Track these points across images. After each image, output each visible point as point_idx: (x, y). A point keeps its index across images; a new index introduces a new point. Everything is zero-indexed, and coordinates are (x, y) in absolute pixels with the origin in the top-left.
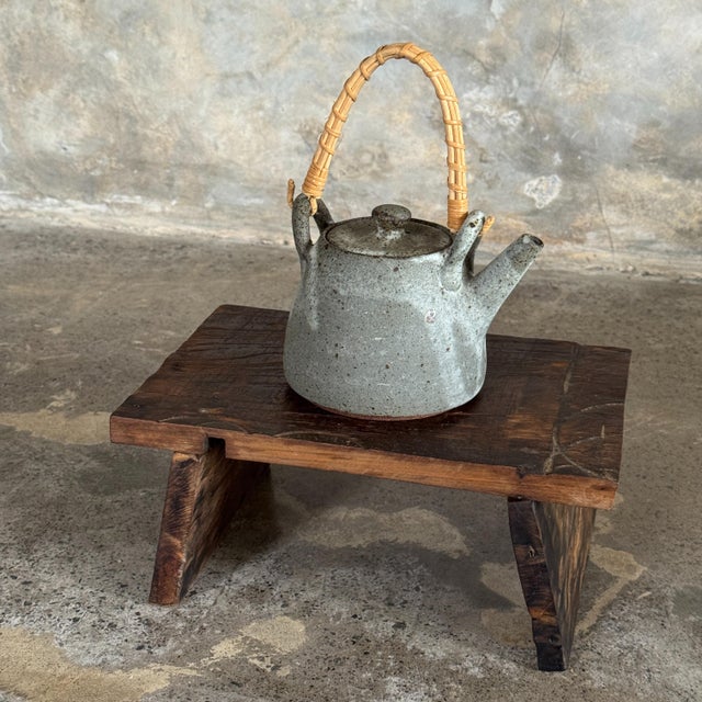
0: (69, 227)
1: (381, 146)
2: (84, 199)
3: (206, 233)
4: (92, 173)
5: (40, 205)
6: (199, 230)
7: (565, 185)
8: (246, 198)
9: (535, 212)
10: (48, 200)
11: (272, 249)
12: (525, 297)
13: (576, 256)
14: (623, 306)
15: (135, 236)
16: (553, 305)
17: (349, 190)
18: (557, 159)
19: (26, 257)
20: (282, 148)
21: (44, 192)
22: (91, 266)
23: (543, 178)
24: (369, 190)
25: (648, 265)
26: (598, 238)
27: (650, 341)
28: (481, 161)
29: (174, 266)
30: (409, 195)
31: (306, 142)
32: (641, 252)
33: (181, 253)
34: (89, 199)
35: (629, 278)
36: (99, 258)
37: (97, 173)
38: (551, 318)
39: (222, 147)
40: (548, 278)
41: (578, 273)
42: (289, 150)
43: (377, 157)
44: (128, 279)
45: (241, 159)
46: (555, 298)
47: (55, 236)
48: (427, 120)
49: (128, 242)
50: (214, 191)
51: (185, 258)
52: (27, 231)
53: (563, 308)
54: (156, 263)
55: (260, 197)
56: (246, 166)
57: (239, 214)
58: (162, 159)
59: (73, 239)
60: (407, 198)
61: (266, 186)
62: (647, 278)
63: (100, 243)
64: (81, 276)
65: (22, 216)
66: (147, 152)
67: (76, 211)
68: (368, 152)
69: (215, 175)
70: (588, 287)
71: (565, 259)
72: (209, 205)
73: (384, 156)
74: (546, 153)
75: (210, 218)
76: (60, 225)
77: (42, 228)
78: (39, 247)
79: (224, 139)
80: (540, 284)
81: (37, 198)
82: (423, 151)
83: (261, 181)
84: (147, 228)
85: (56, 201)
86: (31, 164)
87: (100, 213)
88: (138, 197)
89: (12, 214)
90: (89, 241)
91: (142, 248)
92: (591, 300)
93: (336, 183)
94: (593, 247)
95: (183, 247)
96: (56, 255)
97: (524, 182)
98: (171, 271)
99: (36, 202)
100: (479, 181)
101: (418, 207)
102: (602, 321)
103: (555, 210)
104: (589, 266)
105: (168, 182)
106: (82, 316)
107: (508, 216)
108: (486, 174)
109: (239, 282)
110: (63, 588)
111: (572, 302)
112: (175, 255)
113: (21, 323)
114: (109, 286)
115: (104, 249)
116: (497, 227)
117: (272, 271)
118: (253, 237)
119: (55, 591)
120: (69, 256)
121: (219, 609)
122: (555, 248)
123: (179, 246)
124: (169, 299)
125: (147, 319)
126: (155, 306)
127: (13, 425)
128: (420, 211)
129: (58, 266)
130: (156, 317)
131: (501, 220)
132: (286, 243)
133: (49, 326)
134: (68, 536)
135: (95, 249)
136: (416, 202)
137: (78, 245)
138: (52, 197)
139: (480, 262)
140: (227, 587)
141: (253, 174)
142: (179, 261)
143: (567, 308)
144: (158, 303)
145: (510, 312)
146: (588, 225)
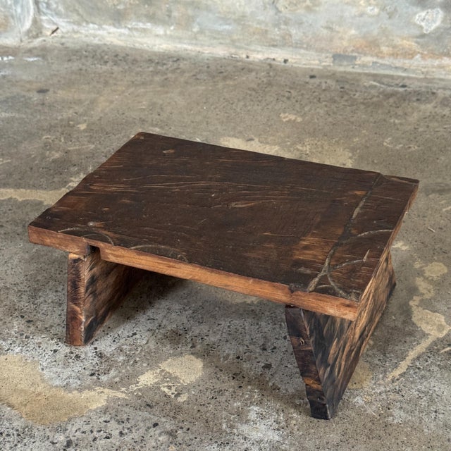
0: (105, 44)
2: (114, 25)
3: (193, 49)
4: (118, 7)
5: (86, 29)
6: (189, 47)
7: (445, 16)
8: (220, 25)
9: (423, 36)
10: (91, 25)
11: (238, 61)
12: (410, 101)
15: (147, 52)
16: (429, 107)
17: (290, 19)
19: (74, 68)
21: (87, 20)
23: (430, 10)
24: (304, 19)
29: (169, 75)
30: (332, 23)
33: (176, 65)
34: (117, 25)
36: (121, 69)
37: (121, 7)
38: (425, 118)
40: (430, 85)
44: (137, 85)
46: (432, 101)
47: (95, 51)
49: (142, 56)
50: (198, 20)
51: (179, 68)
52: (78, 47)
53: (436, 109)
54: (156, 73)
55: (229, 24)
56: (219, 2)
59: (106, 54)
60: (331, 26)
61: (233, 17)
63: (124, 57)
64: (106, 83)
65: (75, 36)
67: (109, 33)
69: (199, 8)
71: (445, 70)
72: (196, 29)
75: (196, 39)
76: (100, 43)
77: (88, 45)
78: (83, 60)
80: (423, 90)
81: (84, 24)
83: (229, 13)
84: (155, 45)
85: (96, 26)
86: (79, 1)
87: (124, 34)
88: (149, 24)
89: (69, 34)
90: (116, 56)
91: (151, 61)
93: (281, 15)
95: (178, 60)
96: (93, 66)
97: (415, 14)
98: (166, 79)
99: (84, 27)
100: (382, 13)
101: (338, 32)
103: (437, 34)
105: (167, 13)
106: (102, 115)
107: (403, 39)
108: (388, 8)
109: (210, 88)
110: (51, 326)
111: (444, 105)
112: (171, 66)
113: (62, 120)
114: (123, 92)
115: (125, 61)
116: (394, 47)
117: (235, 80)
118: (225, 52)
119: (46, 328)
120: (101, 68)
121: (148, 347)
122: (437, 63)
123: (175, 59)
124: (161, 102)
125: (144, 118)
126: (151, 108)
127: (43, 200)
128: (340, 35)
129: (93, 75)
130: (150, 116)
131: (398, 41)
132: (248, 57)
133: (79, 123)
134: (62, 287)
135: (119, 62)
136: (337, 28)
137: (108, 59)
138: (93, 23)
139: (382, 72)
140: (157, 331)
141: (224, 8)
142: (173, 71)
143: (439, 110)
144: (153, 105)
145: (396, 113)
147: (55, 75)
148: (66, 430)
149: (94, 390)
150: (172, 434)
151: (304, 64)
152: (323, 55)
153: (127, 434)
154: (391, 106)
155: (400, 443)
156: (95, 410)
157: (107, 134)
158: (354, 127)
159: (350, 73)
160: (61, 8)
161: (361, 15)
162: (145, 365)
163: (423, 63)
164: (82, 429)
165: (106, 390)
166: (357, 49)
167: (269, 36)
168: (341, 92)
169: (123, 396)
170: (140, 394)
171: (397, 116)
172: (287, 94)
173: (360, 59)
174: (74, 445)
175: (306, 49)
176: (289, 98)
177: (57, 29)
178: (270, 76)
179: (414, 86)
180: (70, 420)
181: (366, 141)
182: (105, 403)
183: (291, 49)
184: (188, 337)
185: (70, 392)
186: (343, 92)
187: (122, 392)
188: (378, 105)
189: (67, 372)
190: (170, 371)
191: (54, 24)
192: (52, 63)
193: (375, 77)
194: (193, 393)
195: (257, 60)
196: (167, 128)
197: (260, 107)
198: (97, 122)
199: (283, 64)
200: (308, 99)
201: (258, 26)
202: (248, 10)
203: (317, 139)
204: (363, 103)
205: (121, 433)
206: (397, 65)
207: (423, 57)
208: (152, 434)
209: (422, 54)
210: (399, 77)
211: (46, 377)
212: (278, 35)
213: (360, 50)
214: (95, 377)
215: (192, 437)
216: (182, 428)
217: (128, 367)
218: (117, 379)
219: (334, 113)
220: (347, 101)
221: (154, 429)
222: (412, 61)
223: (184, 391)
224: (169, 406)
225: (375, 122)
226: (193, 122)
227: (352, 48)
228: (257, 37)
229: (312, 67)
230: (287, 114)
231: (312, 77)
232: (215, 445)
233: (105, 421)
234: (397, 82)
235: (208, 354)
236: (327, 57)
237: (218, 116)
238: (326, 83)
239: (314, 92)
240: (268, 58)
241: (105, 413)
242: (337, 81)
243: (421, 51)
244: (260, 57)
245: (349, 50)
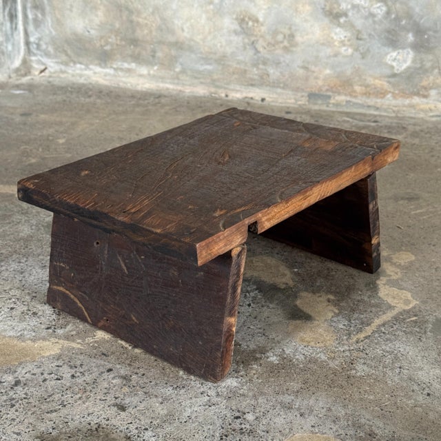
0: (90, 84)
1: (290, 29)
2: (100, 65)
3: (175, 88)
4: (105, 48)
5: (73, 69)
6: (171, 87)
7: (415, 57)
8: (202, 65)
9: (394, 75)
10: (78, 66)
11: (217, 99)
13: (422, 107)
15: (130, 90)
17: (268, 59)
18: (410, 37)
20: (225, 31)
21: (75, 60)
23: (401, 51)
24: (282, 59)
26: (438, 94)
28: (358, 39)
30: (308, 63)
31: (240, 26)
33: (157, 100)
34: (103, 65)
37: (108, 48)
39: (186, 30)
40: (400, 122)
41: (422, 118)
42: (229, 32)
43: (287, 37)
45: (198, 38)
47: (80, 88)
48: (321, 11)
49: (125, 93)
50: (181, 60)
51: (159, 103)
52: (63, 85)
54: (138, 105)
55: (210, 64)
56: (201, 43)
57: (197, 76)
58: (148, 38)
59: (90, 90)
60: (307, 65)
61: (214, 57)
63: (107, 93)
65: (63, 76)
66: (139, 34)
67: (95, 73)
68: (281, 33)
69: (182, 49)
70: (428, 128)
71: (415, 109)
72: (177, 70)
73: (292, 36)
74: (403, 34)
75: (178, 79)
76: (85, 82)
77: (74, 84)
79: (188, 24)
80: (394, 125)
81: (72, 64)
82: (318, 32)
83: (211, 53)
84: (138, 85)
85: (83, 67)
86: (68, 42)
87: (109, 74)
88: (133, 64)
89: (56, 74)
90: (101, 92)
91: (133, 97)
93: (260, 55)
94: (434, 100)
95: (159, 97)
97: (387, 54)
99: (72, 67)
100: (355, 53)
101: (314, 72)
103: (407, 74)
104: (431, 114)
105: (152, 54)
107: (375, 78)
108: (361, 48)
112: (152, 101)
115: (109, 96)
116: (367, 86)
118: (205, 91)
122: (407, 102)
123: (157, 96)
128: (315, 74)
131: (370, 81)
132: (227, 96)
136: (313, 68)
138: (81, 63)
139: (355, 110)
141: (206, 48)
143: (408, 140)
146: (431, 85)
151: (281, 103)
152: (299, 94)
159: (325, 111)
160: (51, 49)
161: (336, 55)
163: (394, 102)
166: (332, 88)
167: (248, 76)
173: (334, 98)
175: (283, 88)
177: (46, 69)
179: (384, 122)
183: (268, 88)
191: (43, 64)
193: (348, 114)
195: (235, 99)
199: (260, 102)
201: (238, 66)
202: (229, 50)
206: (370, 104)
207: (394, 96)
209: (393, 93)
210: (371, 115)
212: (256, 75)
213: (334, 89)
222: (383, 101)
227: (326, 87)
228: (236, 76)
229: (288, 105)
234: (369, 118)
236: (302, 96)
238: (301, 117)
240: (246, 97)
243: (392, 90)
244: (238, 96)
245: (324, 89)
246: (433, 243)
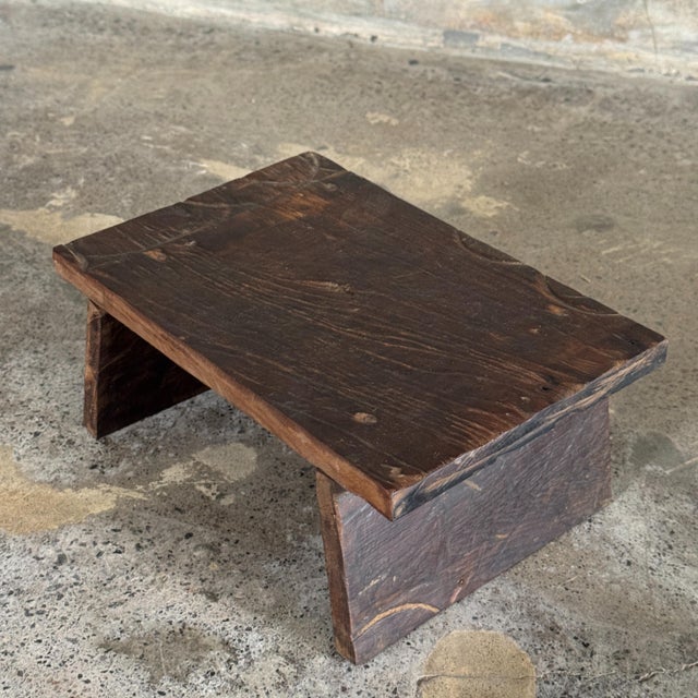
0: (100, 4)
3: (235, 16)
6: (229, 13)
9: (576, 7)
11: (302, 36)
12: (555, 100)
13: (617, 56)
14: (657, 114)
15: (164, 17)
16: (583, 110)
19: (52, 37)
22: (113, 50)
25: (692, 69)
26: (642, 36)
27: (678, 156)
29: (199, 52)
32: (687, 54)
33: (208, 38)
35: (671, 82)
36: (124, 40)
38: (578, 126)
40: (584, 80)
41: (617, 74)
44: (152, 65)
46: (587, 103)
47: (84, 13)
49: (156, 23)
51: (212, 43)
52: (57, 6)
53: (593, 114)
54: (179, 48)
59: (102, 18)
62: (690, 83)
63: (129, 24)
64: (103, 60)
70: (625, 91)
71: (606, 59)
77: (73, 5)
78: (66, 26)
80: (575, 86)
84: (176, 8)
90: (117, 21)
91: (170, 30)
92: (625, 106)
94: (635, 46)
95: (212, 31)
96: (82, 35)
98: (194, 58)
102: (632, 132)
103: (597, 6)
104: (631, 67)
106: (98, 106)
107: (547, 10)
109: (261, 73)
110: (30, 400)
111: (604, 108)
112: (201, 40)
113: (35, 111)
114: (129, 74)
115: (131, 29)
116: (534, 22)
117: (298, 62)
118: (283, 22)
119: (22, 403)
120: (94, 38)
121: (176, 431)
122: (594, 47)
123: (207, 29)
124: (186, 90)
125: (161, 112)
126: (171, 97)
127: (9, 223)
128: (455, 2)
129: (82, 48)
130: (170, 110)
131: (540, 14)
132: (317, 30)
133: (63, 116)
134: (44, 346)
135: (122, 30)
137: (105, 25)
139: (515, 59)
140: (188, 409)
142: (205, 47)
143: (597, 115)
144: (175, 95)
145: (535, 119)
146: (631, 23)
147: (24, 46)
148: (57, 541)
149: (97, 488)
150: (213, 548)
151: (401, 44)
152: (430, 31)
153: (146, 547)
154: (529, 107)
155: (540, 562)
156: (99, 515)
157: (106, 133)
158: (474, 136)
159: (469, 60)
162: (171, 455)
163: (574, 47)
164: (80, 541)
165: (114, 489)
166: (480, 23)
168: (456, 85)
169: (141, 496)
170: (165, 494)
171: (536, 121)
172: (376, 86)
173: (483, 40)
174: (69, 562)
175: (405, 21)
176: (378, 91)
178: (350, 59)
179: (560, 81)
180: (62, 527)
181: (492, 156)
182: (113, 506)
183: (381, 20)
184: (234, 417)
185: (61, 490)
186: (459, 86)
187: (139, 491)
188: (508, 106)
189: (55, 463)
190: (209, 464)
192: (19, 28)
193: (504, 65)
194: (243, 493)
195: (329, 36)
196: (197, 128)
197: (335, 103)
198: (91, 116)
199: (369, 42)
200: (408, 93)
203: (421, 150)
204: (488, 103)
205: (138, 547)
206: (538, 50)
207: (576, 38)
208: (184, 547)
209: (573, 34)
210: (540, 67)
211: (23, 470)
213: (484, 25)
214: (97, 471)
215: (242, 552)
216: (227, 540)
217: (146, 458)
218: (130, 474)
219: (445, 115)
220: (463, 98)
221: (187, 541)
222: (559, 45)
223: (229, 491)
224: (208, 510)
225: (505, 130)
226: (236, 120)
227: (472, 22)
229: (412, 48)
230: (376, 114)
231: (413, 62)
232: (277, 563)
233: (115, 530)
234: (537, 74)
235: (264, 441)
236: (435, 34)
237: (274, 114)
238: (433, 71)
239: (416, 84)
240: (347, 34)
241: (113, 519)
242: (450, 70)
243: (572, 29)
244: (335, 30)
245: (468, 24)
246: (633, 307)
